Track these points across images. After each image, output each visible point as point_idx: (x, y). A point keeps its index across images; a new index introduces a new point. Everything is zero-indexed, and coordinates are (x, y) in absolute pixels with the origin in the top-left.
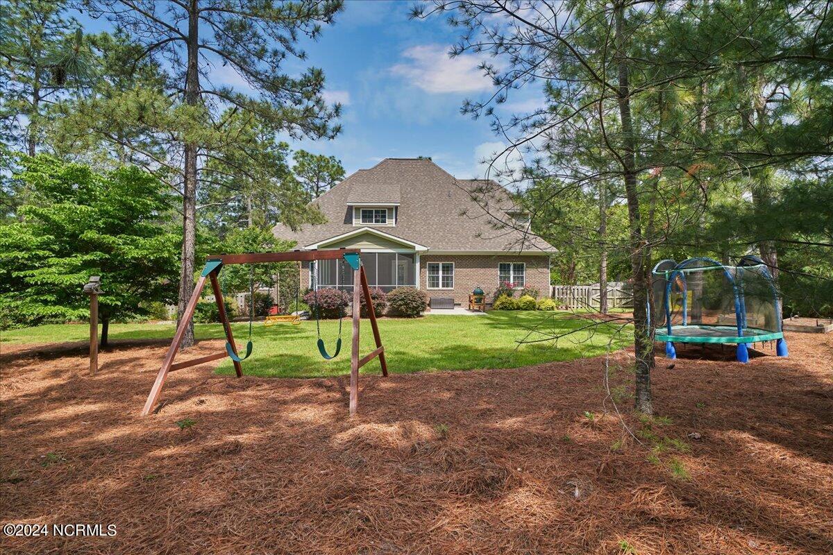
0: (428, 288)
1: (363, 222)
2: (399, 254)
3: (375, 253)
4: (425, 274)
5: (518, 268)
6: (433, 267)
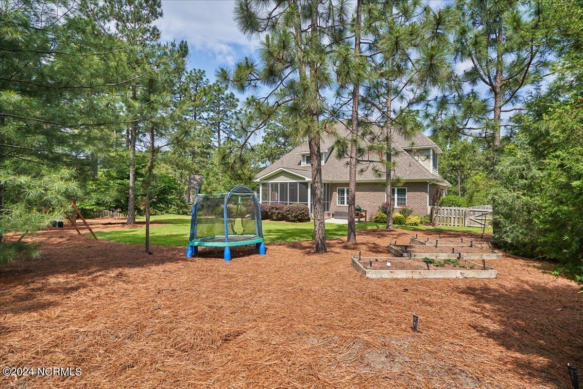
0: (337, 205)
1: (307, 163)
2: (300, 183)
3: (287, 183)
4: (336, 195)
5: (401, 192)
6: (341, 191)
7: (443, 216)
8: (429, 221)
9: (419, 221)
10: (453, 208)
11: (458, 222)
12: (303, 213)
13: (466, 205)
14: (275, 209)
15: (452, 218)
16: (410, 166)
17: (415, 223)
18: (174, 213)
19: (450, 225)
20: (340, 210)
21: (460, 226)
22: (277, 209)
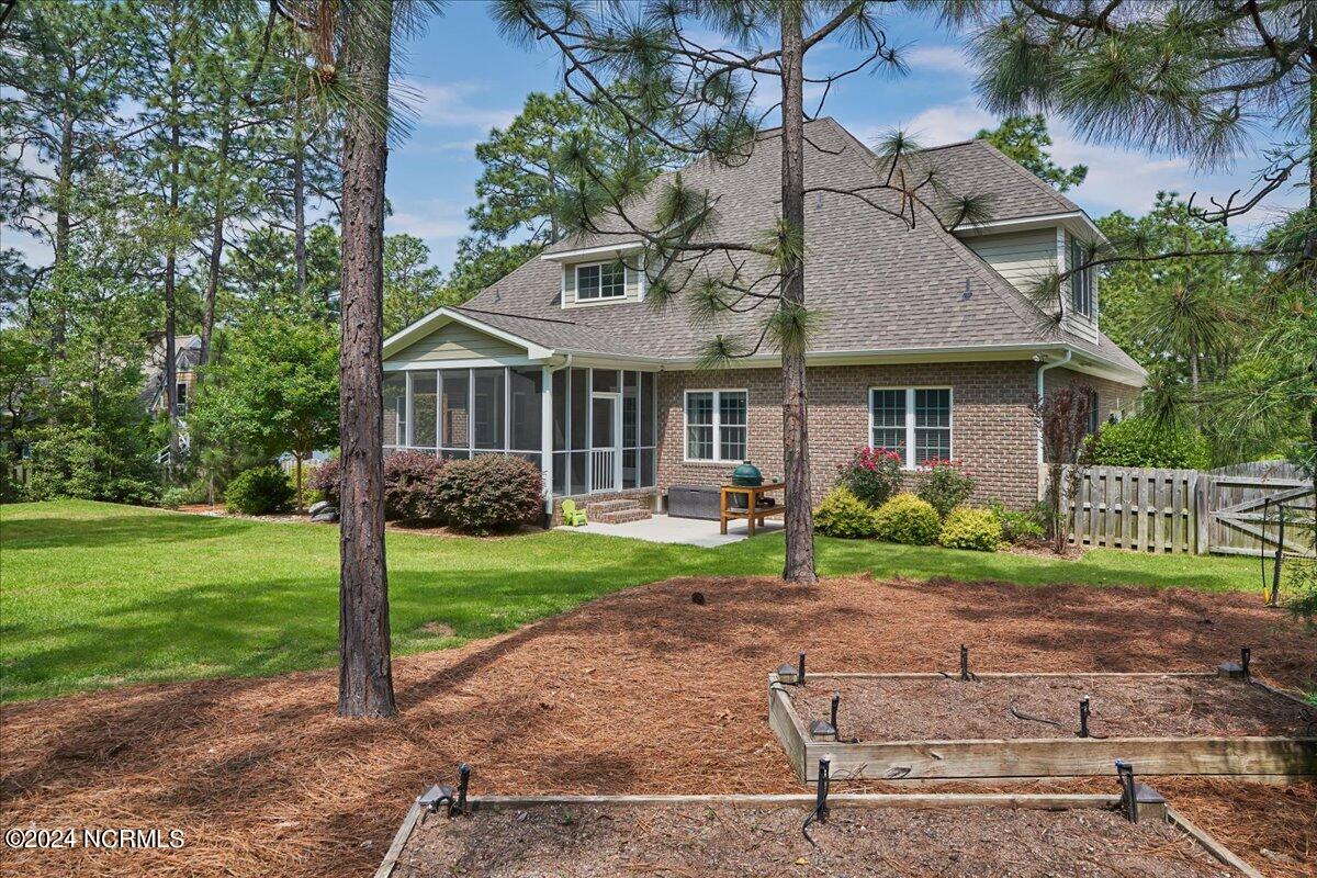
0: (686, 460)
1: (581, 297)
2: (511, 369)
3: (468, 370)
4: (680, 422)
5: (932, 403)
6: (701, 403)
7: (1103, 506)
8: (1039, 531)
9: (995, 530)
10: (1149, 472)
11: (1169, 534)
12: (505, 495)
13: (1207, 462)
14: (403, 479)
15: (1143, 518)
16: (967, 296)
17: (979, 540)
18: (79, 496)
19: (1135, 547)
20: (692, 481)
21: (1177, 549)
22: (410, 482)
